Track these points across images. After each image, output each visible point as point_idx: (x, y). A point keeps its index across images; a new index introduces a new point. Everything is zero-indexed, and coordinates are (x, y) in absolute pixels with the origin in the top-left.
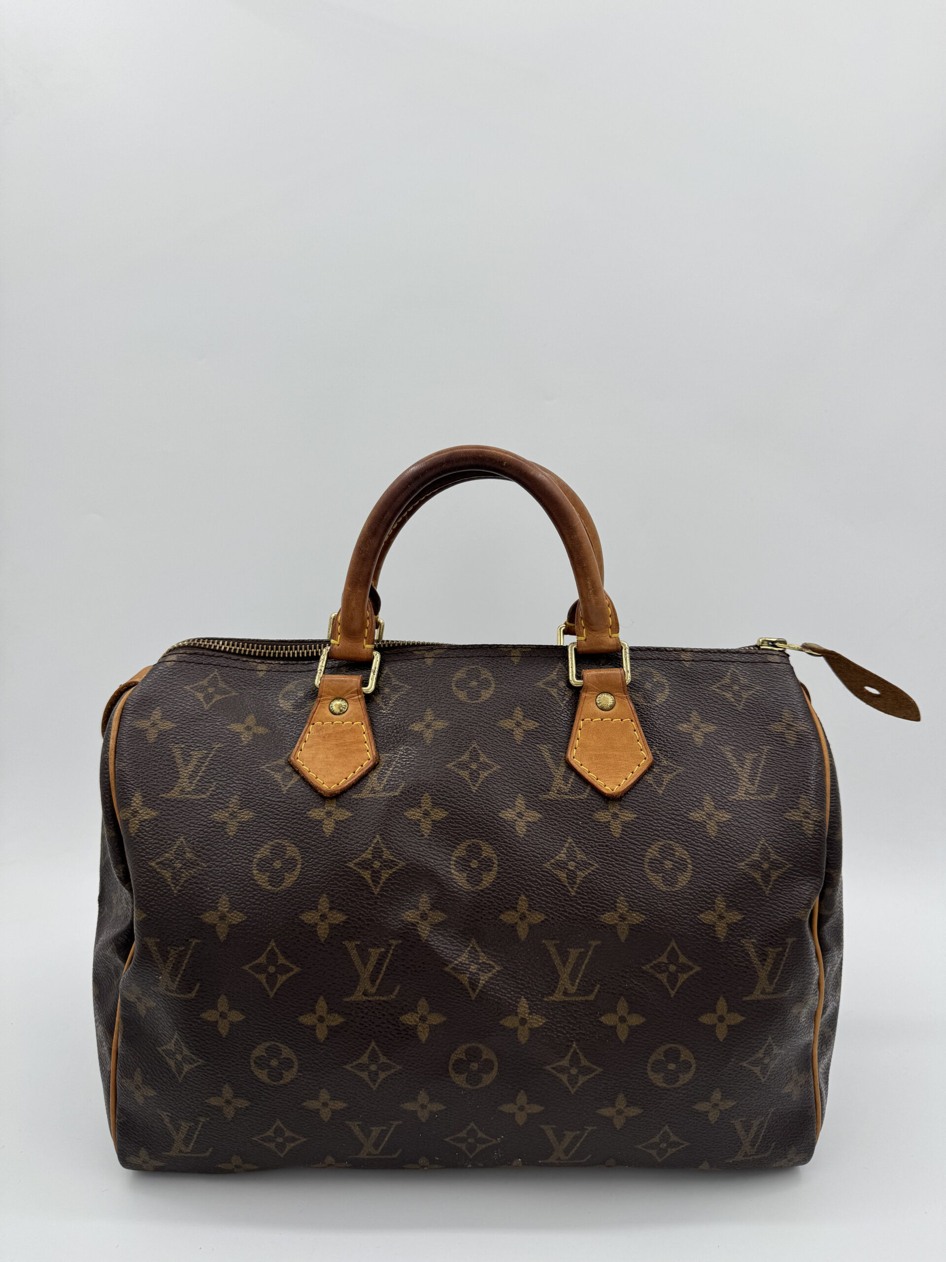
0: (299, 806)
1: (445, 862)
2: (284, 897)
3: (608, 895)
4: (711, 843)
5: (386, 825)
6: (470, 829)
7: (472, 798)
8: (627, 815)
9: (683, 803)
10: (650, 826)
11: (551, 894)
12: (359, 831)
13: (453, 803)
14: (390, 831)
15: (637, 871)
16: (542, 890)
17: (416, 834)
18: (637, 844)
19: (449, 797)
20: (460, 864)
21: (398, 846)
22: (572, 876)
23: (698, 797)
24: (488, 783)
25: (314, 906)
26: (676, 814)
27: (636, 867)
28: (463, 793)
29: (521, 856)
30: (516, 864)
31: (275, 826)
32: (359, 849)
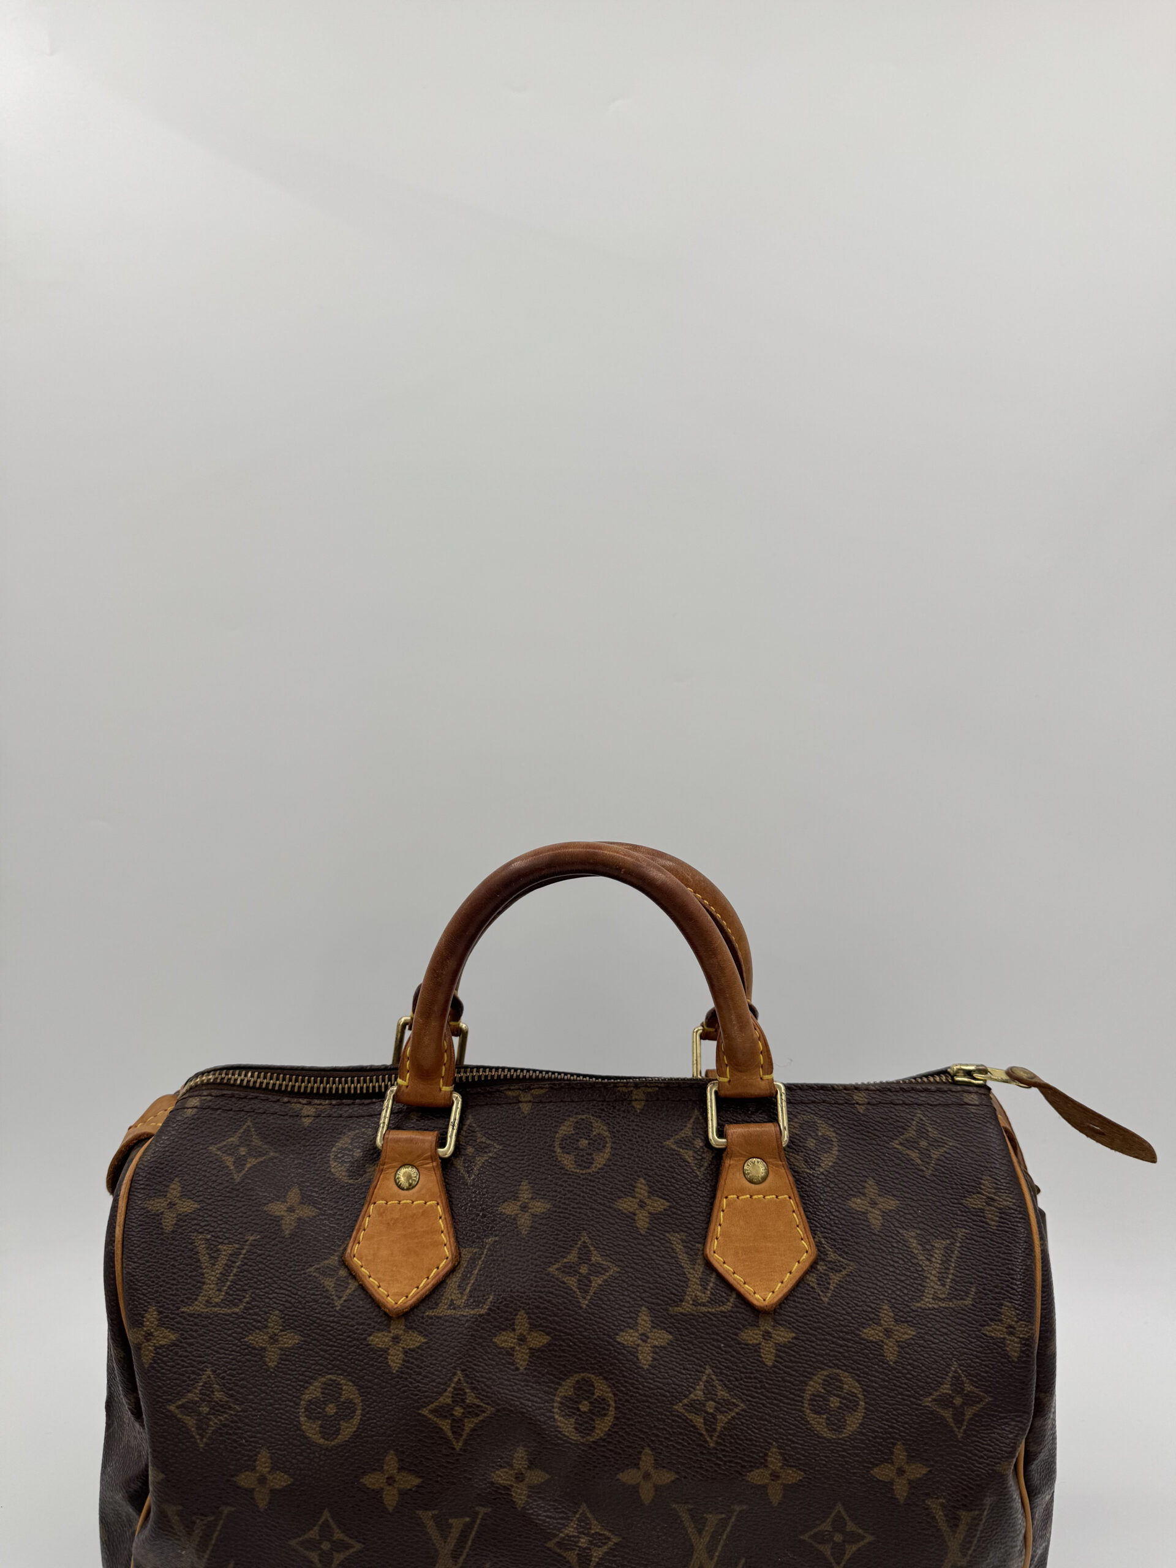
0: (357, 1329)
1: (546, 1404)
2: (341, 1454)
3: (756, 1446)
4: (889, 1371)
5: (470, 1356)
6: (579, 1359)
7: (581, 1316)
8: (782, 1334)
9: (854, 1315)
10: (812, 1350)
11: (683, 1446)
12: (435, 1364)
13: (557, 1324)
14: (475, 1365)
15: (794, 1412)
16: (672, 1441)
17: (508, 1368)
18: (794, 1375)
19: (551, 1316)
20: (567, 1406)
21: (486, 1385)
22: (710, 1421)
23: (873, 1306)
24: (602, 1293)
25: (378, 1466)
26: (845, 1332)
27: (793, 1407)
28: (569, 1309)
29: (645, 1395)
30: (638, 1407)
31: (327, 1356)
32: (436, 1390)
